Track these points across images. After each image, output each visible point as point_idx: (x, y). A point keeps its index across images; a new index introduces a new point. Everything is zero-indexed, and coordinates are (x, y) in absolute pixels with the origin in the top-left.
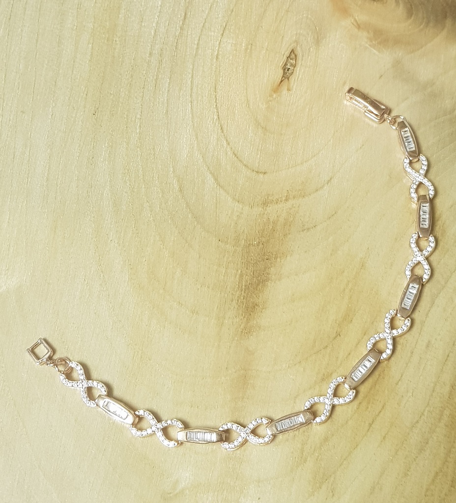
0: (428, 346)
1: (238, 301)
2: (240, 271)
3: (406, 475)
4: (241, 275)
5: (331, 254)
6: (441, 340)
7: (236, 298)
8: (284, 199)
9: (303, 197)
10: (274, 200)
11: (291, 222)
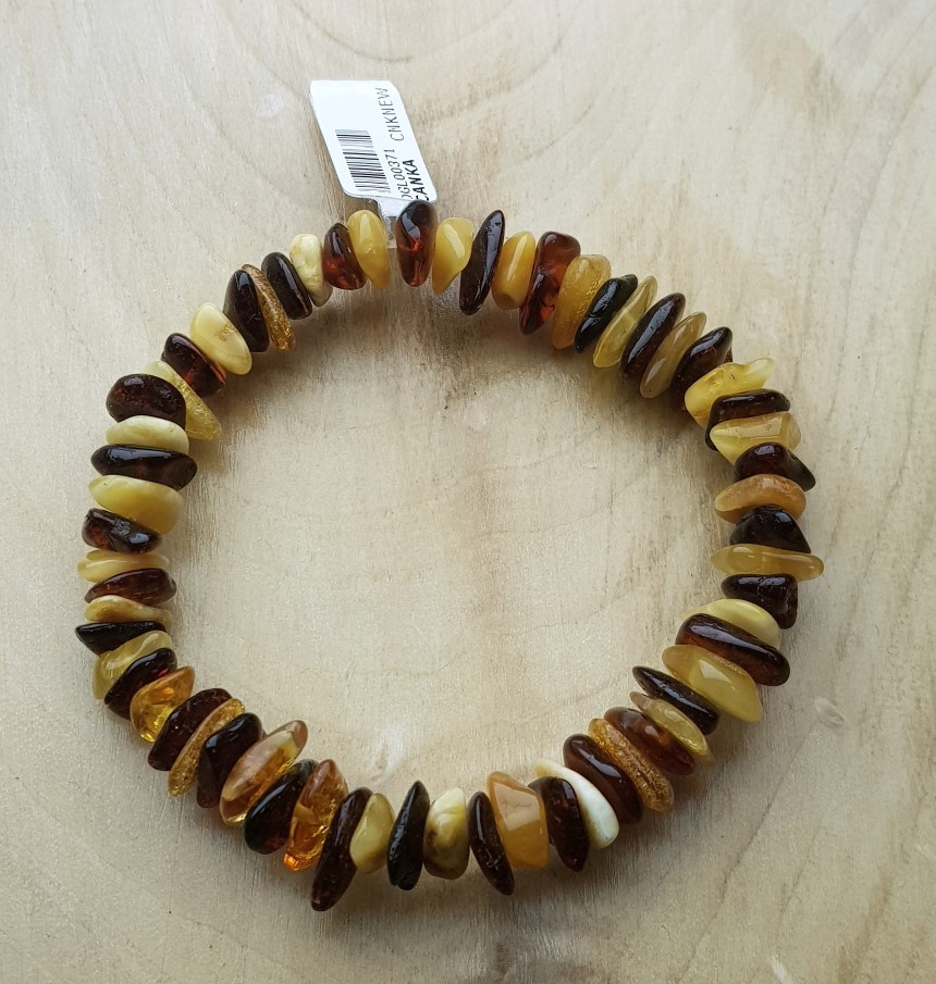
0: (872, 328)
3: (905, 600)
5: (605, 193)
6: (896, 308)
8: (466, 103)
9: (509, 89)
10: (444, 109)
11: (495, 146)
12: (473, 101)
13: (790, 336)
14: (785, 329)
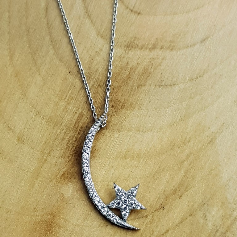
1: (69, 141)
2: (80, 110)
4: (81, 115)
7: (68, 137)
8: (150, 46)
9: (172, 50)
10: (139, 45)
11: (150, 73)
12: (154, 48)
13: (217, 231)
14: (217, 226)
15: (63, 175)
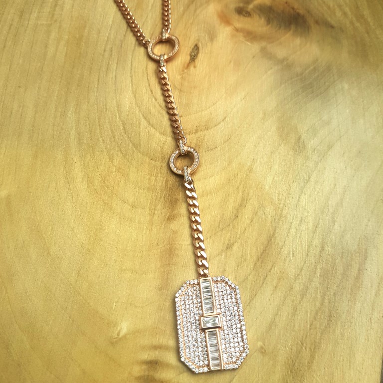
15: (168, 218)
